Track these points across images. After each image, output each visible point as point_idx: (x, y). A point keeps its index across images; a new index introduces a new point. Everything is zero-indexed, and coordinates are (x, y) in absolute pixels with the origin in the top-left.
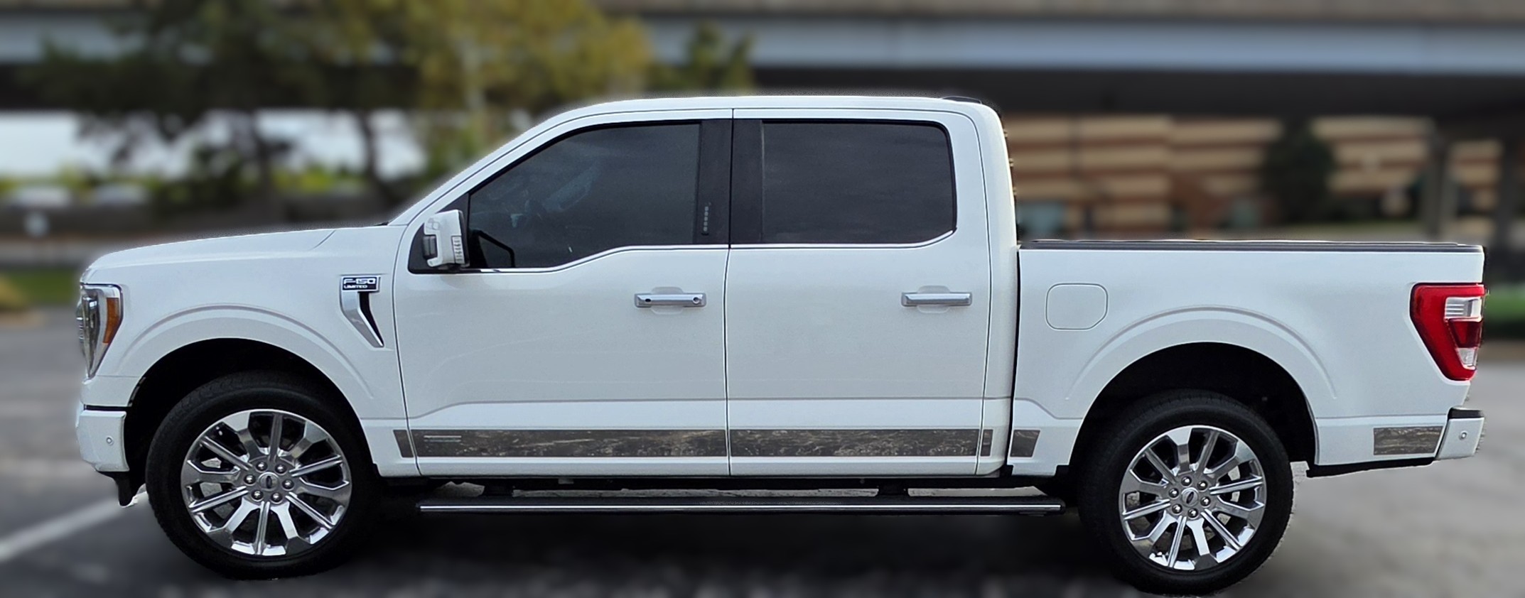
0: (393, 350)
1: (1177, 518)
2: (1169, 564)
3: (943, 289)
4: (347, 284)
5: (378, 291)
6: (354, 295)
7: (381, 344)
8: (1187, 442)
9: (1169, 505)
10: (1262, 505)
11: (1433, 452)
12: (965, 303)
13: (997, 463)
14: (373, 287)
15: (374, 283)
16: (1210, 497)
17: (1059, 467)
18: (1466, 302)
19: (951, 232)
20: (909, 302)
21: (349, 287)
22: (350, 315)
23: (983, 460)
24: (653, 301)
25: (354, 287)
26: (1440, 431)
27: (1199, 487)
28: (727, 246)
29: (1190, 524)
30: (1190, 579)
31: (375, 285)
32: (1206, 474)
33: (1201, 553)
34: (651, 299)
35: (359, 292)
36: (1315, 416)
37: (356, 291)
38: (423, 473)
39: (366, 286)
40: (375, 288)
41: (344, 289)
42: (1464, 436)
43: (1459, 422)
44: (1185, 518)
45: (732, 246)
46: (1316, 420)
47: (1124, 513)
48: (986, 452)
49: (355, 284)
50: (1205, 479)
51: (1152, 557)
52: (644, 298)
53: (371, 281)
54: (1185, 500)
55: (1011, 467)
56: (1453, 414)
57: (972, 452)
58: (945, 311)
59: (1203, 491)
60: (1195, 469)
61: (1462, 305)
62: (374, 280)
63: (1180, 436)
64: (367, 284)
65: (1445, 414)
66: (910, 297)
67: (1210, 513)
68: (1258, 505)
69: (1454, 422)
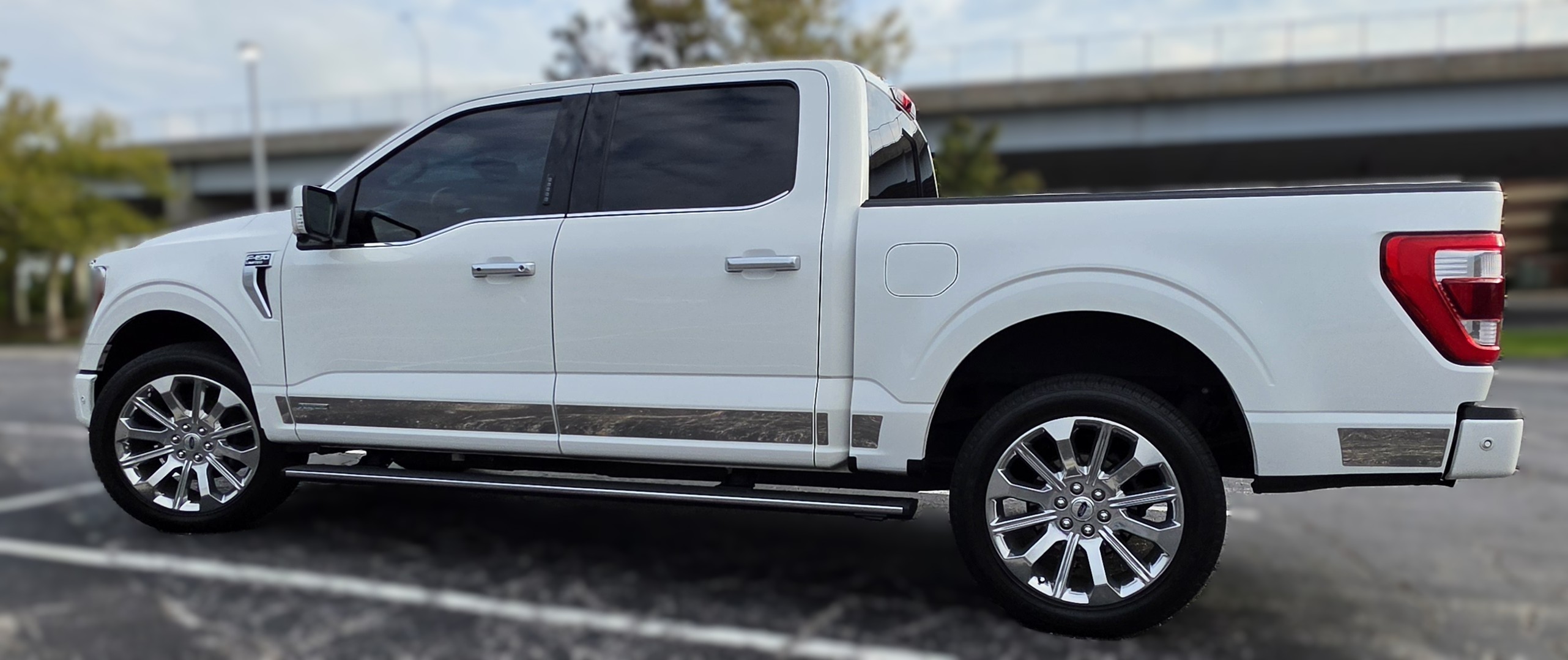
0: (277, 321)
1: (1067, 534)
2: (1055, 594)
3: (769, 253)
4: (249, 260)
5: (270, 267)
6: (254, 270)
7: (270, 316)
8: (1068, 437)
9: (1055, 517)
10: (1178, 525)
11: (1440, 465)
12: (789, 268)
13: (839, 453)
14: (266, 262)
15: (268, 258)
16: (1109, 510)
17: (909, 461)
18: (1469, 258)
19: (787, 192)
20: (730, 267)
21: (250, 263)
22: (249, 289)
23: (820, 449)
24: (483, 270)
25: (253, 263)
26: (1446, 437)
27: (1094, 497)
28: (563, 215)
29: (1084, 544)
30: (1080, 615)
31: (268, 261)
32: (1101, 480)
33: (1096, 583)
34: (482, 268)
35: (257, 267)
36: (1244, 409)
37: (254, 266)
38: (301, 439)
39: (261, 262)
40: (268, 264)
41: (246, 265)
42: (1488, 444)
43: (1477, 425)
44: (1077, 536)
45: (568, 215)
46: (1246, 414)
47: (993, 524)
48: (823, 441)
49: (254, 260)
50: (1100, 486)
51: (1033, 582)
52: (476, 267)
53: (266, 257)
54: (1076, 513)
55: (854, 459)
56: (1466, 411)
57: (808, 441)
58: (773, 277)
59: (1101, 502)
60: (1086, 474)
61: (1466, 261)
62: (268, 256)
63: (1061, 429)
64: (263, 260)
65: (1455, 413)
66: (731, 261)
67: (1111, 532)
68: (1175, 525)
69: (1469, 423)
